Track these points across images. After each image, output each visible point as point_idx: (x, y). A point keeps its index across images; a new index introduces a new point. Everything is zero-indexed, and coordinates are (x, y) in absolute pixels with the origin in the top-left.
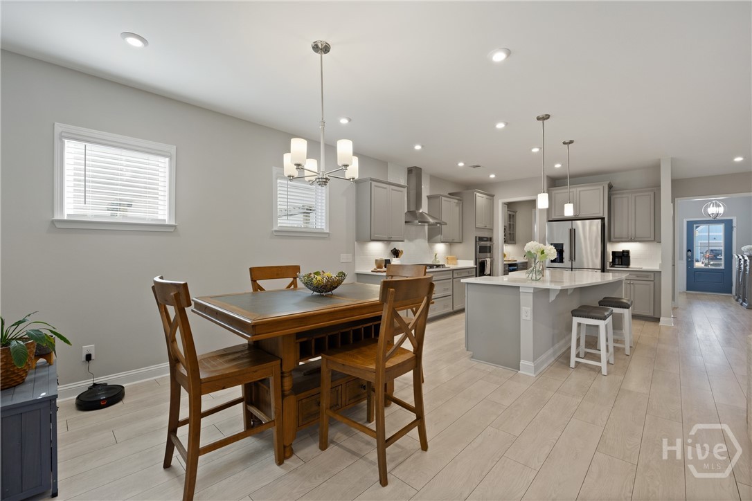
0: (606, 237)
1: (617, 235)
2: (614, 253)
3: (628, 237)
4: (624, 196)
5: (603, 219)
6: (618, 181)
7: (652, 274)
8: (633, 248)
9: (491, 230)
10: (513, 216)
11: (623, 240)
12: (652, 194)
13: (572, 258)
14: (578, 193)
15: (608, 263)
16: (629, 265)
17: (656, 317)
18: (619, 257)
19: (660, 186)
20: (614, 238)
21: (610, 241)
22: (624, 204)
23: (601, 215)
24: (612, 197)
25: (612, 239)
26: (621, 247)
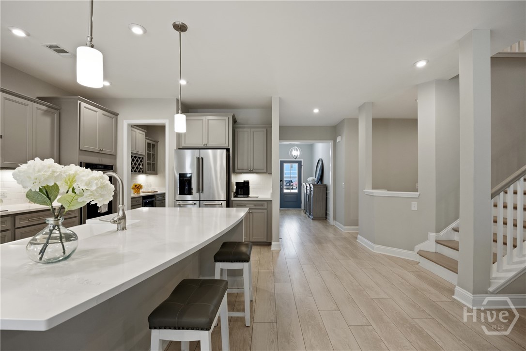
0: (231, 168)
1: (239, 167)
2: (237, 183)
3: (248, 169)
4: (245, 130)
5: (228, 150)
6: (241, 116)
7: (266, 203)
8: (251, 178)
9: (114, 156)
10: (154, 146)
11: (245, 171)
12: (265, 130)
13: (200, 189)
14: (207, 121)
15: (232, 193)
16: (249, 194)
17: (268, 241)
18: (241, 188)
19: (271, 125)
20: (238, 169)
21: (234, 172)
22: (245, 137)
23: (226, 145)
24: (237, 130)
25: (236, 170)
26: (242, 178)
